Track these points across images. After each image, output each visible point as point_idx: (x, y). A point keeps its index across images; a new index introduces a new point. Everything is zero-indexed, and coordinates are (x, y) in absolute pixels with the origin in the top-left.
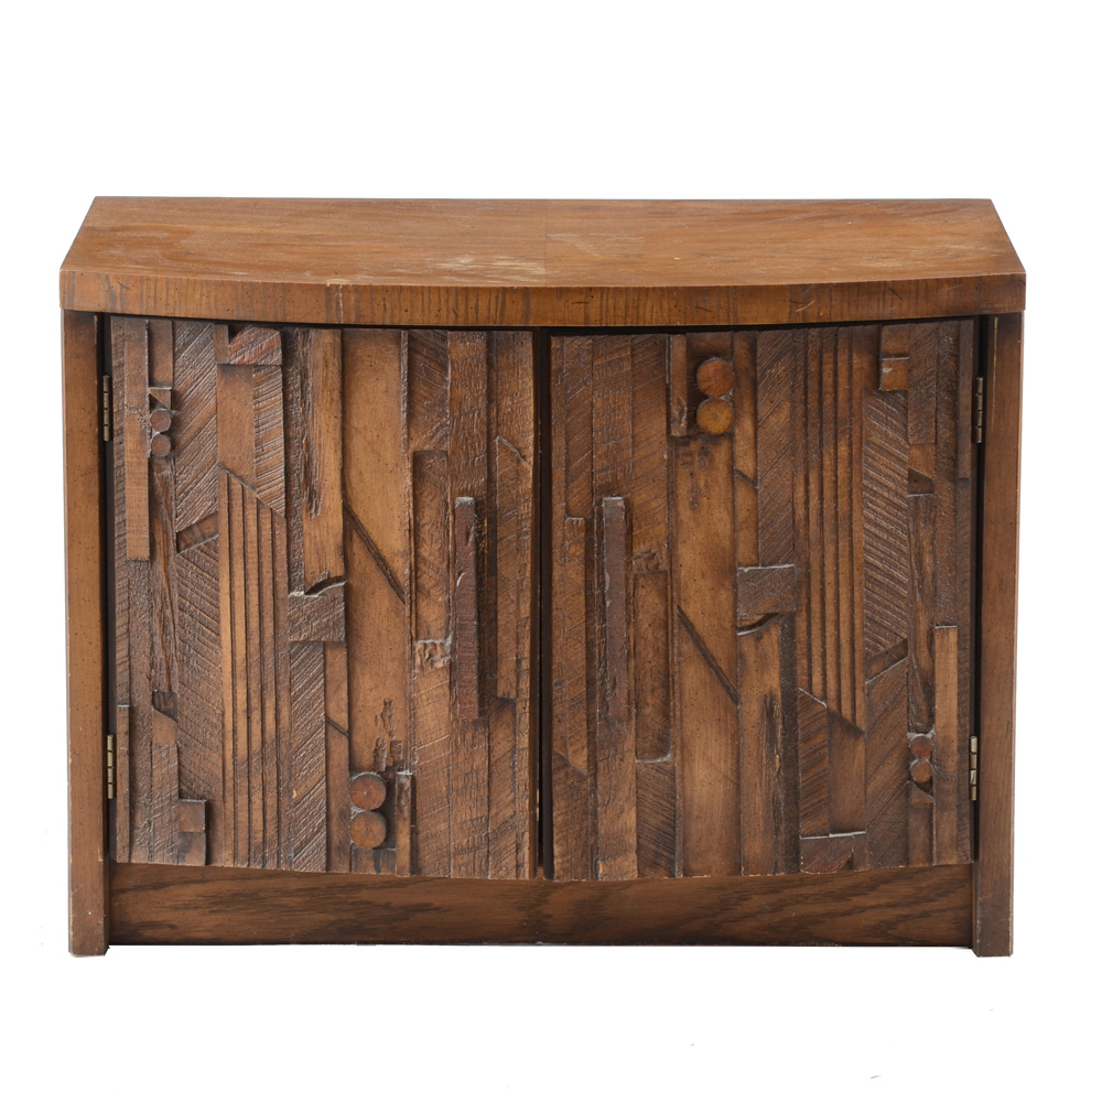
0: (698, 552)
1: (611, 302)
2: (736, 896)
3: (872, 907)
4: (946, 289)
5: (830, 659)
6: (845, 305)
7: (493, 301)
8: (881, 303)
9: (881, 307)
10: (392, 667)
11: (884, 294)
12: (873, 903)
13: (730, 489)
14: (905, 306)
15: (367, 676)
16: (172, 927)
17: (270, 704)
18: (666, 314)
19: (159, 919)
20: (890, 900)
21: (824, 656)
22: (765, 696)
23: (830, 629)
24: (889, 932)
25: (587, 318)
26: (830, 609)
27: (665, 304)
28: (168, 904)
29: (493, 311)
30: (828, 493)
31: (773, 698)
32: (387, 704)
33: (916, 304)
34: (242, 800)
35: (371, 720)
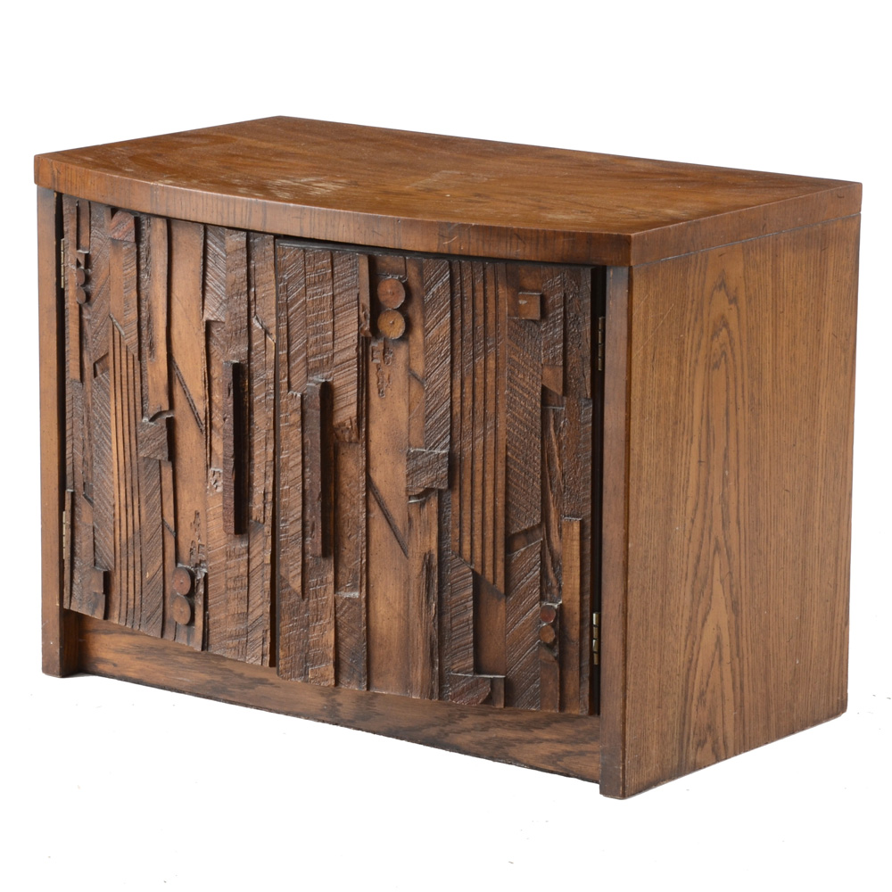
0: (383, 431)
1: (317, 221)
2: (459, 713)
3: (547, 740)
4: (561, 240)
5: (478, 532)
6: (481, 243)
7: (244, 209)
8: (508, 245)
9: (509, 248)
10: (199, 486)
11: (511, 238)
12: (547, 737)
13: (407, 384)
14: (528, 250)
15: (186, 491)
16: (115, 665)
17: (136, 503)
18: (352, 234)
19: (108, 657)
20: (558, 737)
21: (472, 529)
22: (425, 554)
23: (478, 508)
24: (558, 763)
25: (301, 229)
26: (478, 491)
27: (351, 225)
28: (112, 647)
29: (244, 218)
30: (480, 397)
31: (431, 556)
32: (197, 514)
33: (537, 249)
34: (124, 572)
35: (188, 526)
